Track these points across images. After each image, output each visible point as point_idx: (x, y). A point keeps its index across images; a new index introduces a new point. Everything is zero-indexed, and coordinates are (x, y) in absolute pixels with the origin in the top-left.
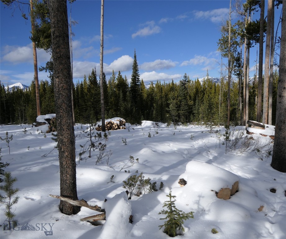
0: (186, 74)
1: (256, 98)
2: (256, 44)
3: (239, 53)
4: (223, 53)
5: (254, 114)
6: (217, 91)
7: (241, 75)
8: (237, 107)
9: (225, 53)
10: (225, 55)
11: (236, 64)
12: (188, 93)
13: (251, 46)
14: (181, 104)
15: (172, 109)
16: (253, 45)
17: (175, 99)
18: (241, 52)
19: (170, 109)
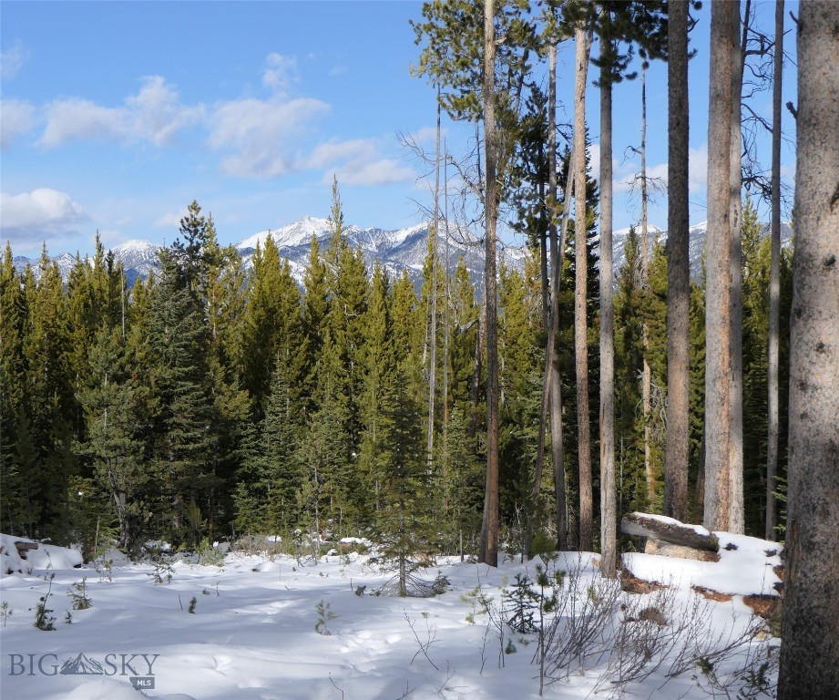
0: (195, 207)
1: (646, 375)
2: (646, 65)
3: (538, 97)
4: (449, 89)
5: (635, 475)
6: (398, 327)
7: (553, 229)
8: (531, 433)
9: (458, 93)
10: (459, 106)
11: (525, 159)
12: (206, 335)
13: (623, 73)
14: (171, 415)
15: (108, 448)
16: (629, 71)
17: (128, 376)
18: (553, 86)
19: (97, 447)
